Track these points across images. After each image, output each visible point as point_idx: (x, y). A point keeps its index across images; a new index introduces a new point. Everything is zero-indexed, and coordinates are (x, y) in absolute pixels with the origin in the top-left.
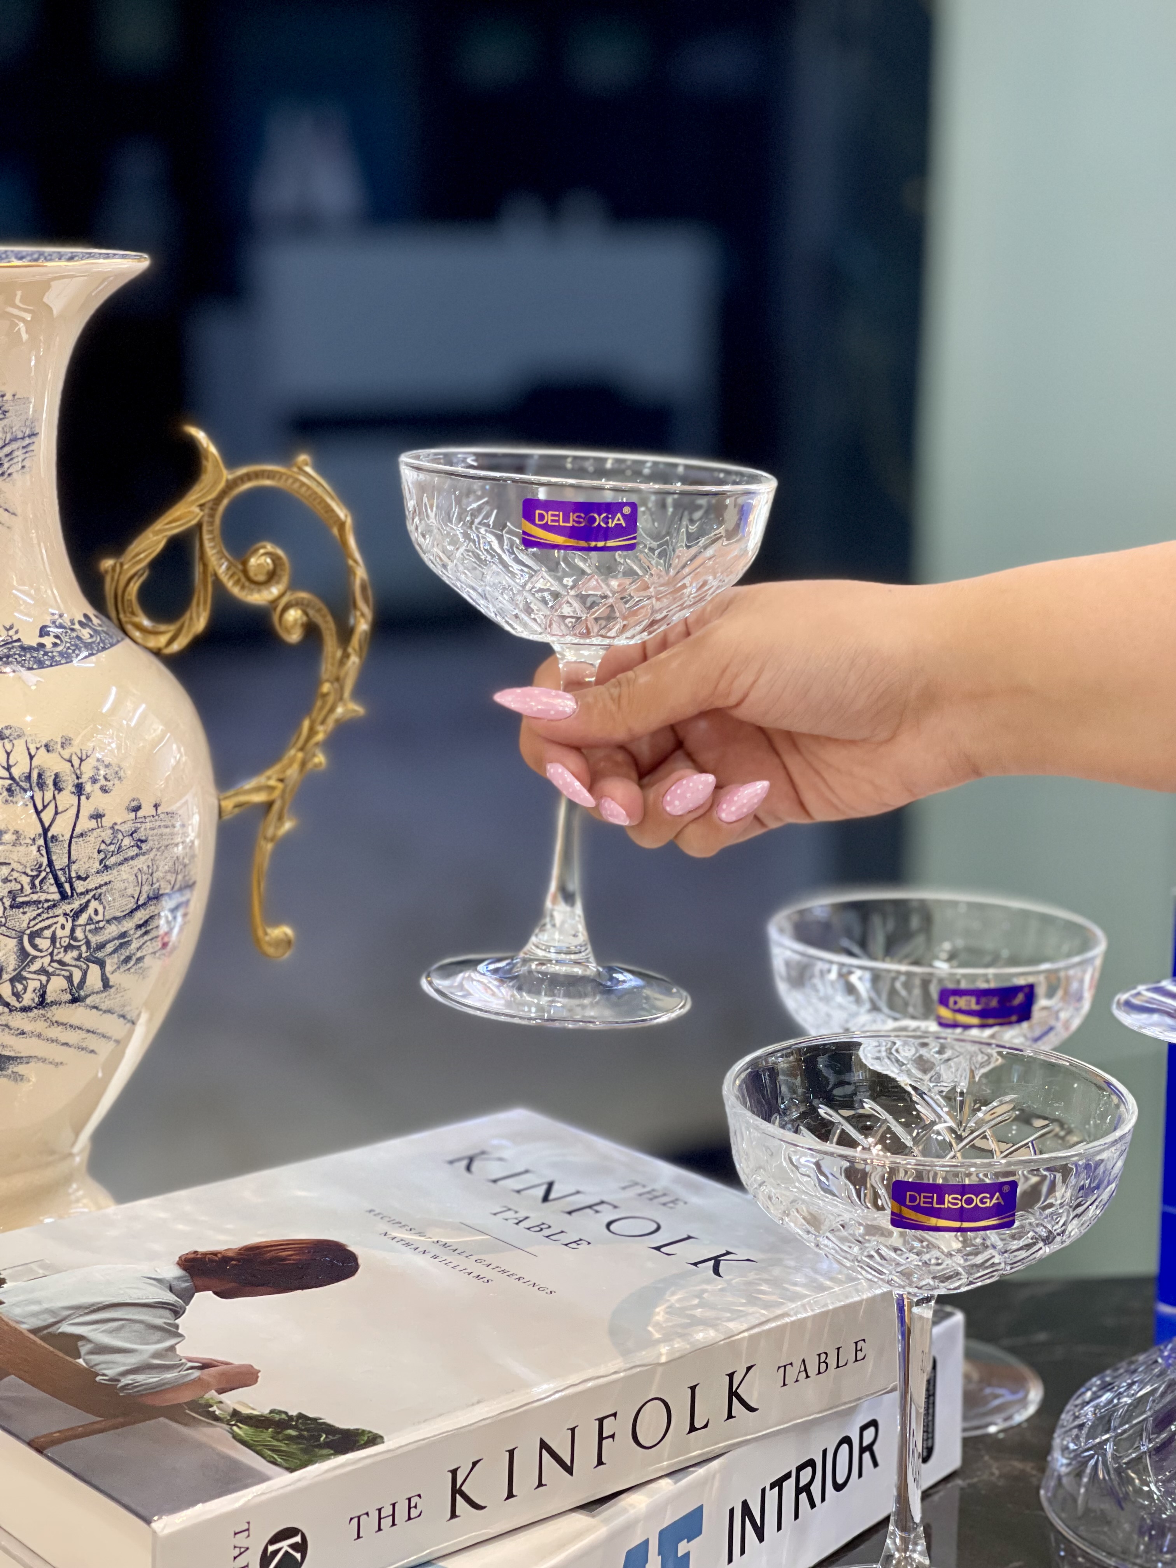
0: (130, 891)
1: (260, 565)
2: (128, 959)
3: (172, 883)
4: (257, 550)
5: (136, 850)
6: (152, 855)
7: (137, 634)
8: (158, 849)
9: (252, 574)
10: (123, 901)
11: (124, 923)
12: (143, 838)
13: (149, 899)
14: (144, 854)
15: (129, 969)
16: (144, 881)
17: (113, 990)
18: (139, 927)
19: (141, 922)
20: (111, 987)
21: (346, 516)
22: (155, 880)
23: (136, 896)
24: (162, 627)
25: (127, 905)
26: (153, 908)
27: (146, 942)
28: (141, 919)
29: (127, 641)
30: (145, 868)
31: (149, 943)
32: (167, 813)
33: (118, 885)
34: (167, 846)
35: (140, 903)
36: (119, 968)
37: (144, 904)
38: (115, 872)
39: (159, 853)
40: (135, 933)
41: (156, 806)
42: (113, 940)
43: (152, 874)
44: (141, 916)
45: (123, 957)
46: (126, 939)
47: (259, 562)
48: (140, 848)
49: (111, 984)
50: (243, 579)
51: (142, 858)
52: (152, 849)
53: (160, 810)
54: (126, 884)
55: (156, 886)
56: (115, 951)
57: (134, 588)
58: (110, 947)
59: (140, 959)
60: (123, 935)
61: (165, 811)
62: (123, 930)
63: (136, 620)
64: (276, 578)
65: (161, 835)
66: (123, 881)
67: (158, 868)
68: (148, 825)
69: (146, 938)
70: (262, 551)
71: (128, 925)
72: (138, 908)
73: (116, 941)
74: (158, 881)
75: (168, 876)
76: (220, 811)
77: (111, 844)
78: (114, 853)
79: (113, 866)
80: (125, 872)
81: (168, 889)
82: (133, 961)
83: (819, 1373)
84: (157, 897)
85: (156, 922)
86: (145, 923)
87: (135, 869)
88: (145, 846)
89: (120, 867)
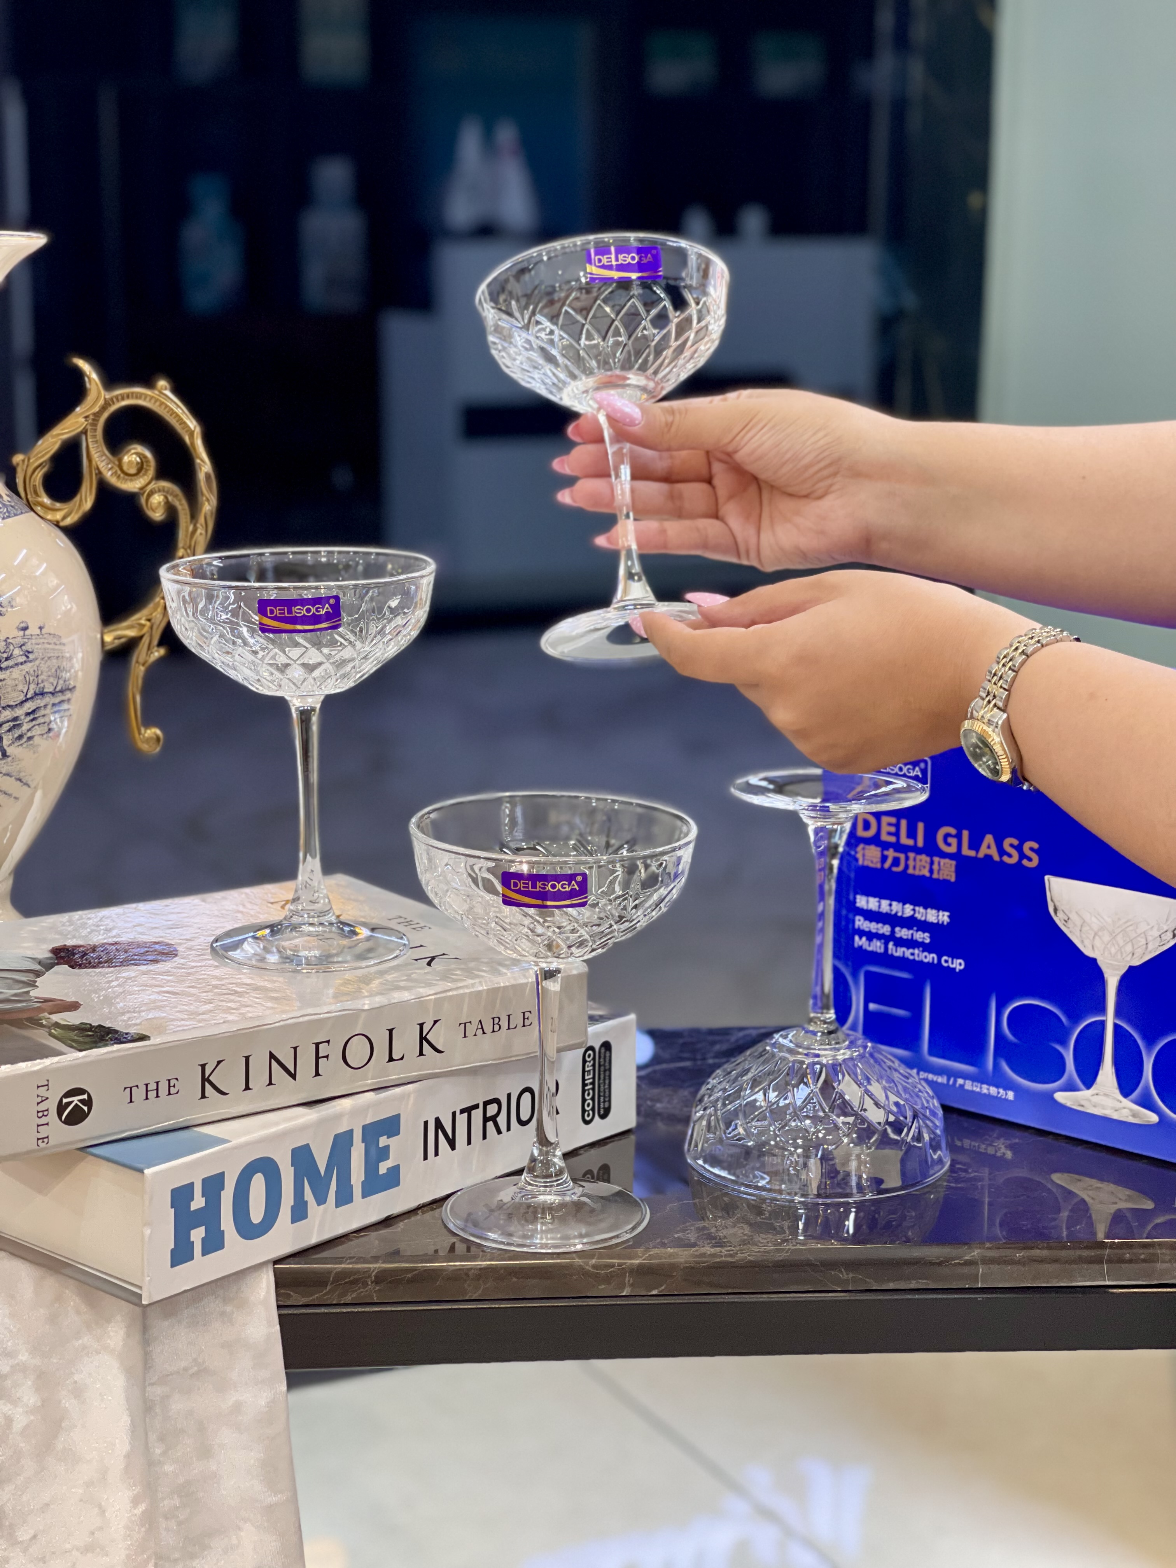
0: (20, 687)
1: (130, 462)
2: (20, 737)
3: (55, 685)
4: (129, 451)
5: (24, 658)
6: (37, 662)
7: (38, 509)
8: (43, 659)
9: (125, 468)
10: (15, 694)
11: (16, 709)
12: (30, 650)
13: (36, 694)
14: (30, 662)
15: (21, 745)
16: (31, 682)
17: (10, 759)
18: (28, 714)
19: (30, 711)
20: (8, 757)
21: (195, 428)
22: (40, 681)
23: (25, 692)
24: (58, 505)
25: (18, 697)
26: (39, 701)
27: (34, 726)
28: (30, 708)
29: (32, 513)
30: (32, 672)
31: (37, 727)
32: (50, 634)
33: (9, 682)
34: (49, 658)
35: (28, 696)
36: (13, 743)
37: (32, 698)
38: (8, 672)
39: (43, 662)
40: (25, 719)
41: (41, 628)
42: (8, 721)
43: (37, 676)
44: (29, 706)
45: (16, 735)
46: (18, 722)
47: (130, 459)
48: (28, 657)
49: (8, 754)
50: (119, 472)
51: (29, 665)
52: (37, 659)
53: (44, 631)
54: (17, 682)
55: (42, 685)
56: (9, 731)
57: (39, 476)
58: (6, 727)
59: (30, 738)
60: (15, 719)
61: (48, 632)
62: (16, 715)
63: (40, 499)
64: (143, 472)
65: (45, 649)
66: (15, 680)
67: (42, 672)
68: (34, 641)
69: (34, 723)
70: (133, 451)
71: (20, 712)
72: (27, 700)
73: (10, 723)
74: (42, 682)
75: (51, 680)
76: (103, 643)
77: (4, 652)
78: (7, 659)
79: (7, 668)
80: (16, 673)
81: (51, 689)
82: (25, 739)
83: (494, 1031)
84: (42, 694)
85: (42, 712)
86: (33, 712)
87: (24, 673)
88: (31, 656)
89: (11, 670)
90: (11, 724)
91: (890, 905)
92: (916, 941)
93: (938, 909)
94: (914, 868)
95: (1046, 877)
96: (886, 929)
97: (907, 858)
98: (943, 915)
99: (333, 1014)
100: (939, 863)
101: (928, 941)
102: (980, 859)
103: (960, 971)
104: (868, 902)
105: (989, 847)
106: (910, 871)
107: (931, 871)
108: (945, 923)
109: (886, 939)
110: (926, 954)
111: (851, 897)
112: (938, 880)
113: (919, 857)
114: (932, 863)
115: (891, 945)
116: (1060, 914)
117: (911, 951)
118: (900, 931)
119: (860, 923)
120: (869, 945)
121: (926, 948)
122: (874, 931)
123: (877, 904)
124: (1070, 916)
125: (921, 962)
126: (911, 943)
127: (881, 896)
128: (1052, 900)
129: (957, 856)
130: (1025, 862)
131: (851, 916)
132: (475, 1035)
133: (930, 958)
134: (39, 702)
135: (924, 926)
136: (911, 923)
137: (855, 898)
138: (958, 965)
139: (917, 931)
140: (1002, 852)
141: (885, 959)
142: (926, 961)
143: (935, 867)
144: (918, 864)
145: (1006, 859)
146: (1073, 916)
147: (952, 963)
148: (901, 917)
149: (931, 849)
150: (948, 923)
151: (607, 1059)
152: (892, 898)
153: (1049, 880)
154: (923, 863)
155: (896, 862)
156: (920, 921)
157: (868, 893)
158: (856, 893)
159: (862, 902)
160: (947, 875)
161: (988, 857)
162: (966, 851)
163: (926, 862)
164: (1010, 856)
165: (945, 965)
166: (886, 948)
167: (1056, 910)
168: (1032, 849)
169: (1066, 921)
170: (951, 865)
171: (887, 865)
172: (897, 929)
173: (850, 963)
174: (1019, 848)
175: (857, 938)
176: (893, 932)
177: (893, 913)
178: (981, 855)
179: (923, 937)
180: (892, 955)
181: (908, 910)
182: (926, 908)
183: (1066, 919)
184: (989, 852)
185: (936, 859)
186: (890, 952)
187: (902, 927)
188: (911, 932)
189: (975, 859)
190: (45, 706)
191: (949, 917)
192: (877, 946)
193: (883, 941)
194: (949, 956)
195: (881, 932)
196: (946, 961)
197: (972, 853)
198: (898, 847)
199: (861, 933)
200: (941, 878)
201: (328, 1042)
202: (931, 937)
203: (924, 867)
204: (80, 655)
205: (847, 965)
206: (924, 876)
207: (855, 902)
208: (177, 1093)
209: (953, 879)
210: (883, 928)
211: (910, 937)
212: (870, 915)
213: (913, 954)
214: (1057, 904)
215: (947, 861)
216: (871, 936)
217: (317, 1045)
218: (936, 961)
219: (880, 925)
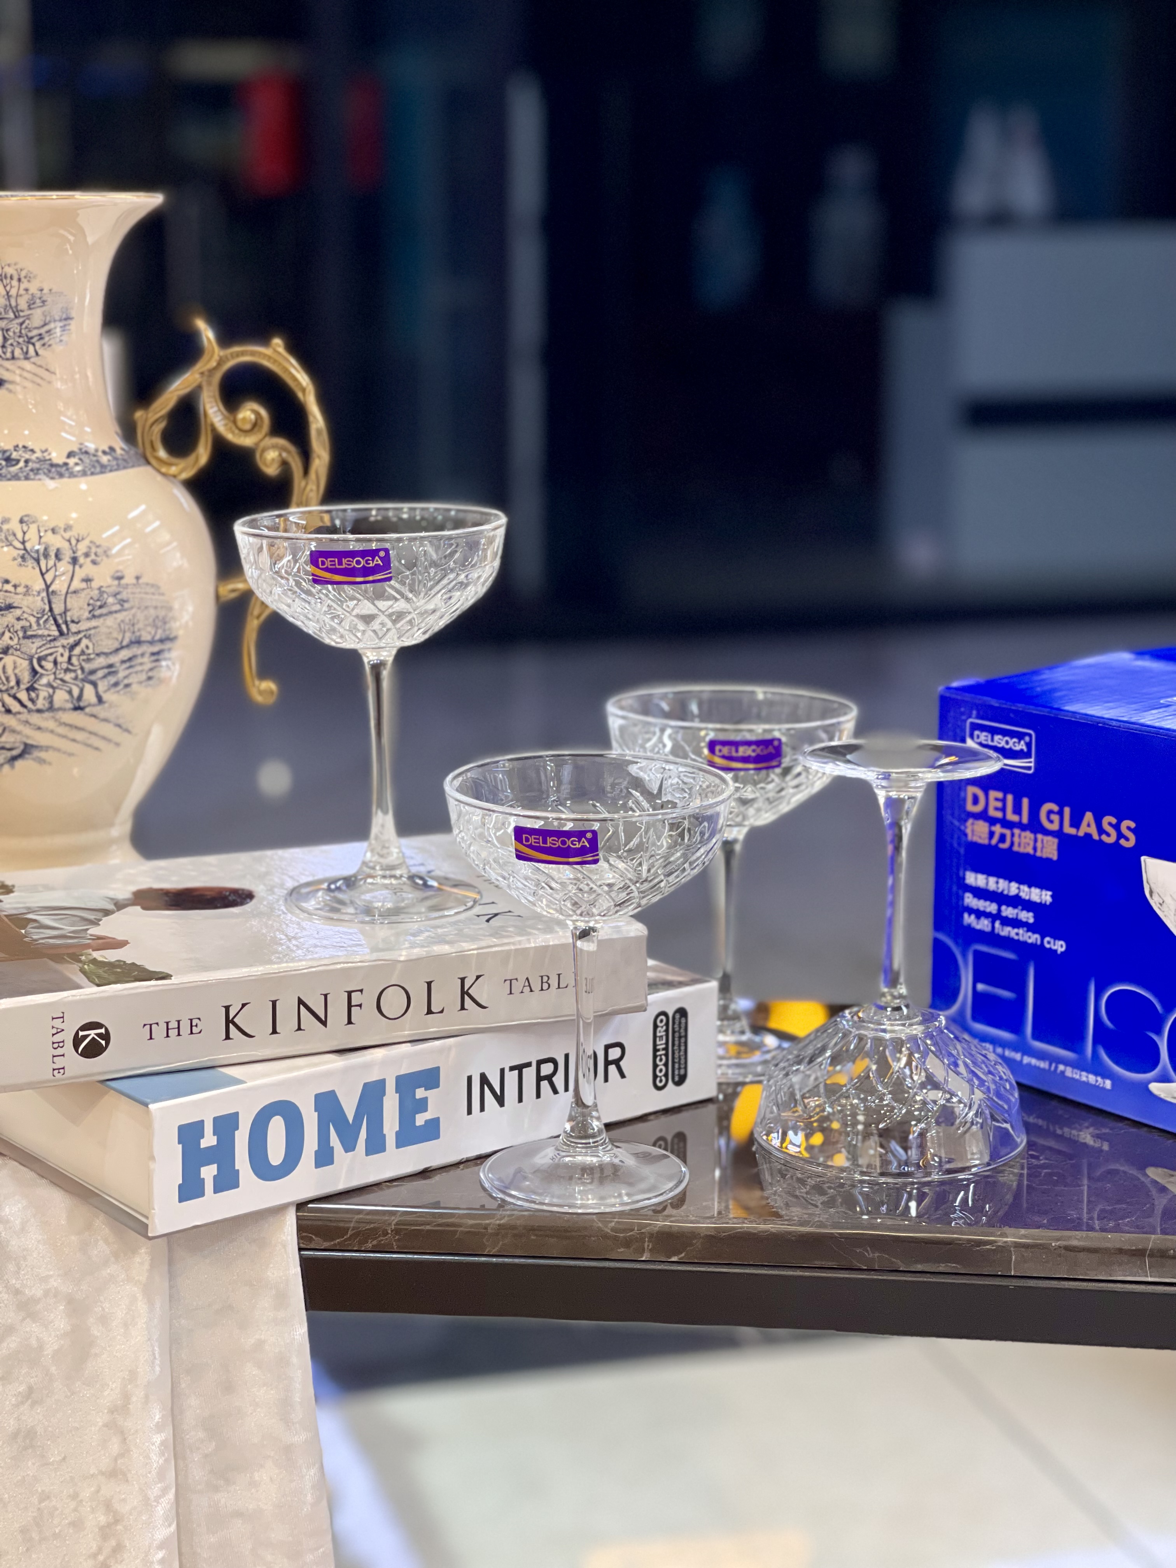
0: (115, 635)
1: (244, 418)
2: (117, 684)
3: (153, 634)
4: (245, 407)
5: (119, 607)
6: (133, 611)
7: (155, 463)
8: (138, 608)
9: (239, 424)
10: (110, 642)
11: (111, 657)
12: (125, 598)
13: (132, 643)
14: (126, 610)
15: (118, 691)
16: (127, 630)
17: (106, 705)
18: (123, 662)
19: (126, 658)
20: (105, 703)
22: (136, 629)
23: (120, 639)
24: (175, 460)
25: (112, 645)
27: (132, 673)
28: (125, 656)
29: (149, 466)
30: (127, 621)
31: (134, 674)
32: (147, 584)
33: (103, 630)
34: (146, 608)
35: (124, 644)
36: (109, 690)
37: (127, 646)
38: (102, 620)
39: (139, 611)
40: (120, 666)
41: (138, 578)
42: (103, 668)
43: (133, 625)
44: (125, 654)
45: (111, 683)
46: (113, 670)
47: (244, 415)
48: (122, 606)
49: (104, 700)
50: (233, 428)
51: (124, 613)
52: (132, 608)
53: (141, 581)
54: (111, 630)
55: (138, 634)
56: (105, 677)
57: (157, 430)
58: (100, 674)
59: (127, 685)
60: (111, 666)
61: (145, 582)
62: (110, 662)
63: (157, 453)
64: (257, 428)
65: (141, 599)
66: (109, 627)
67: (138, 621)
68: (129, 590)
69: (131, 670)
70: (248, 408)
71: (114, 659)
72: (122, 648)
74: (139, 630)
75: (149, 629)
76: (217, 597)
77: (98, 600)
78: (101, 607)
79: (100, 616)
80: (110, 621)
81: (149, 638)
82: (121, 686)
83: (542, 990)
84: (138, 642)
85: (139, 660)
86: (130, 659)
87: (119, 620)
88: (126, 605)
89: (105, 617)
90: (106, 671)
91: (997, 883)
92: (1021, 921)
93: (1042, 887)
94: (1019, 845)
95: (1143, 858)
96: (992, 908)
97: (1013, 835)
98: (1046, 895)
99: (367, 964)
100: (1042, 841)
101: (1031, 921)
102: (1080, 837)
103: (1062, 953)
104: (976, 879)
105: (1089, 825)
106: (1016, 848)
107: (1035, 849)
108: (1048, 903)
109: (994, 917)
110: (1030, 934)
111: (961, 874)
112: (1041, 858)
113: (1024, 834)
114: (1036, 840)
115: (997, 924)
116: (1155, 896)
117: (1016, 930)
118: (1006, 910)
119: (969, 900)
120: (978, 924)
121: (1030, 928)
122: (982, 909)
123: (985, 881)
124: (1165, 899)
125: (1025, 943)
126: (1016, 923)
127: (989, 873)
128: (1148, 882)
129: (1059, 834)
130: (1122, 842)
131: (960, 892)
132: (522, 992)
133: (1033, 938)
134: (135, 650)
135: (1028, 905)
136: (1016, 901)
137: (964, 875)
138: (1060, 946)
139: (1022, 910)
140: (1101, 831)
141: (992, 938)
142: (1030, 941)
143: (1039, 845)
144: (1023, 841)
145: (1104, 837)
146: (1168, 900)
147: (1054, 945)
148: (1007, 896)
149: (1035, 826)
150: (1051, 903)
151: (683, 1026)
152: (999, 875)
153: (1145, 861)
154: (1027, 840)
155: (1002, 838)
156: (1024, 900)
157: (977, 870)
158: (965, 870)
159: (973, 879)
160: (1050, 853)
161: (1088, 836)
162: (1068, 830)
163: (1030, 839)
164: (1108, 835)
165: (1047, 946)
166: (993, 927)
167: (1151, 892)
168: (1129, 828)
169: (1161, 904)
170: (1053, 843)
171: (994, 841)
172: (1003, 908)
173: (960, 941)
174: (1117, 827)
175: (966, 915)
176: (999, 910)
177: (1000, 891)
178: (1081, 833)
179: (1027, 916)
180: (998, 935)
181: (1013, 888)
182: (1030, 887)
183: (1161, 902)
184: (1089, 830)
185: (1040, 836)
186: (996, 931)
187: (1008, 906)
188: (1016, 911)
189: (1076, 837)
190: (143, 655)
191: (1052, 896)
192: (984, 925)
193: (990, 919)
194: (1051, 937)
195: (988, 910)
196: (1049, 943)
197: (1072, 831)
198: (1006, 824)
199: (971, 911)
200: (1045, 856)
201: (361, 991)
202: (1035, 917)
203: (1028, 844)
204: (190, 609)
205: (957, 943)
206: (1028, 855)
207: (964, 879)
208: (200, 1032)
209: (1055, 858)
210: (990, 906)
211: (1015, 916)
212: (981, 893)
213: (1017, 934)
214: (1153, 886)
215: (1049, 838)
216: (979, 914)
217: (350, 993)
218: (1039, 942)
219: (988, 903)
